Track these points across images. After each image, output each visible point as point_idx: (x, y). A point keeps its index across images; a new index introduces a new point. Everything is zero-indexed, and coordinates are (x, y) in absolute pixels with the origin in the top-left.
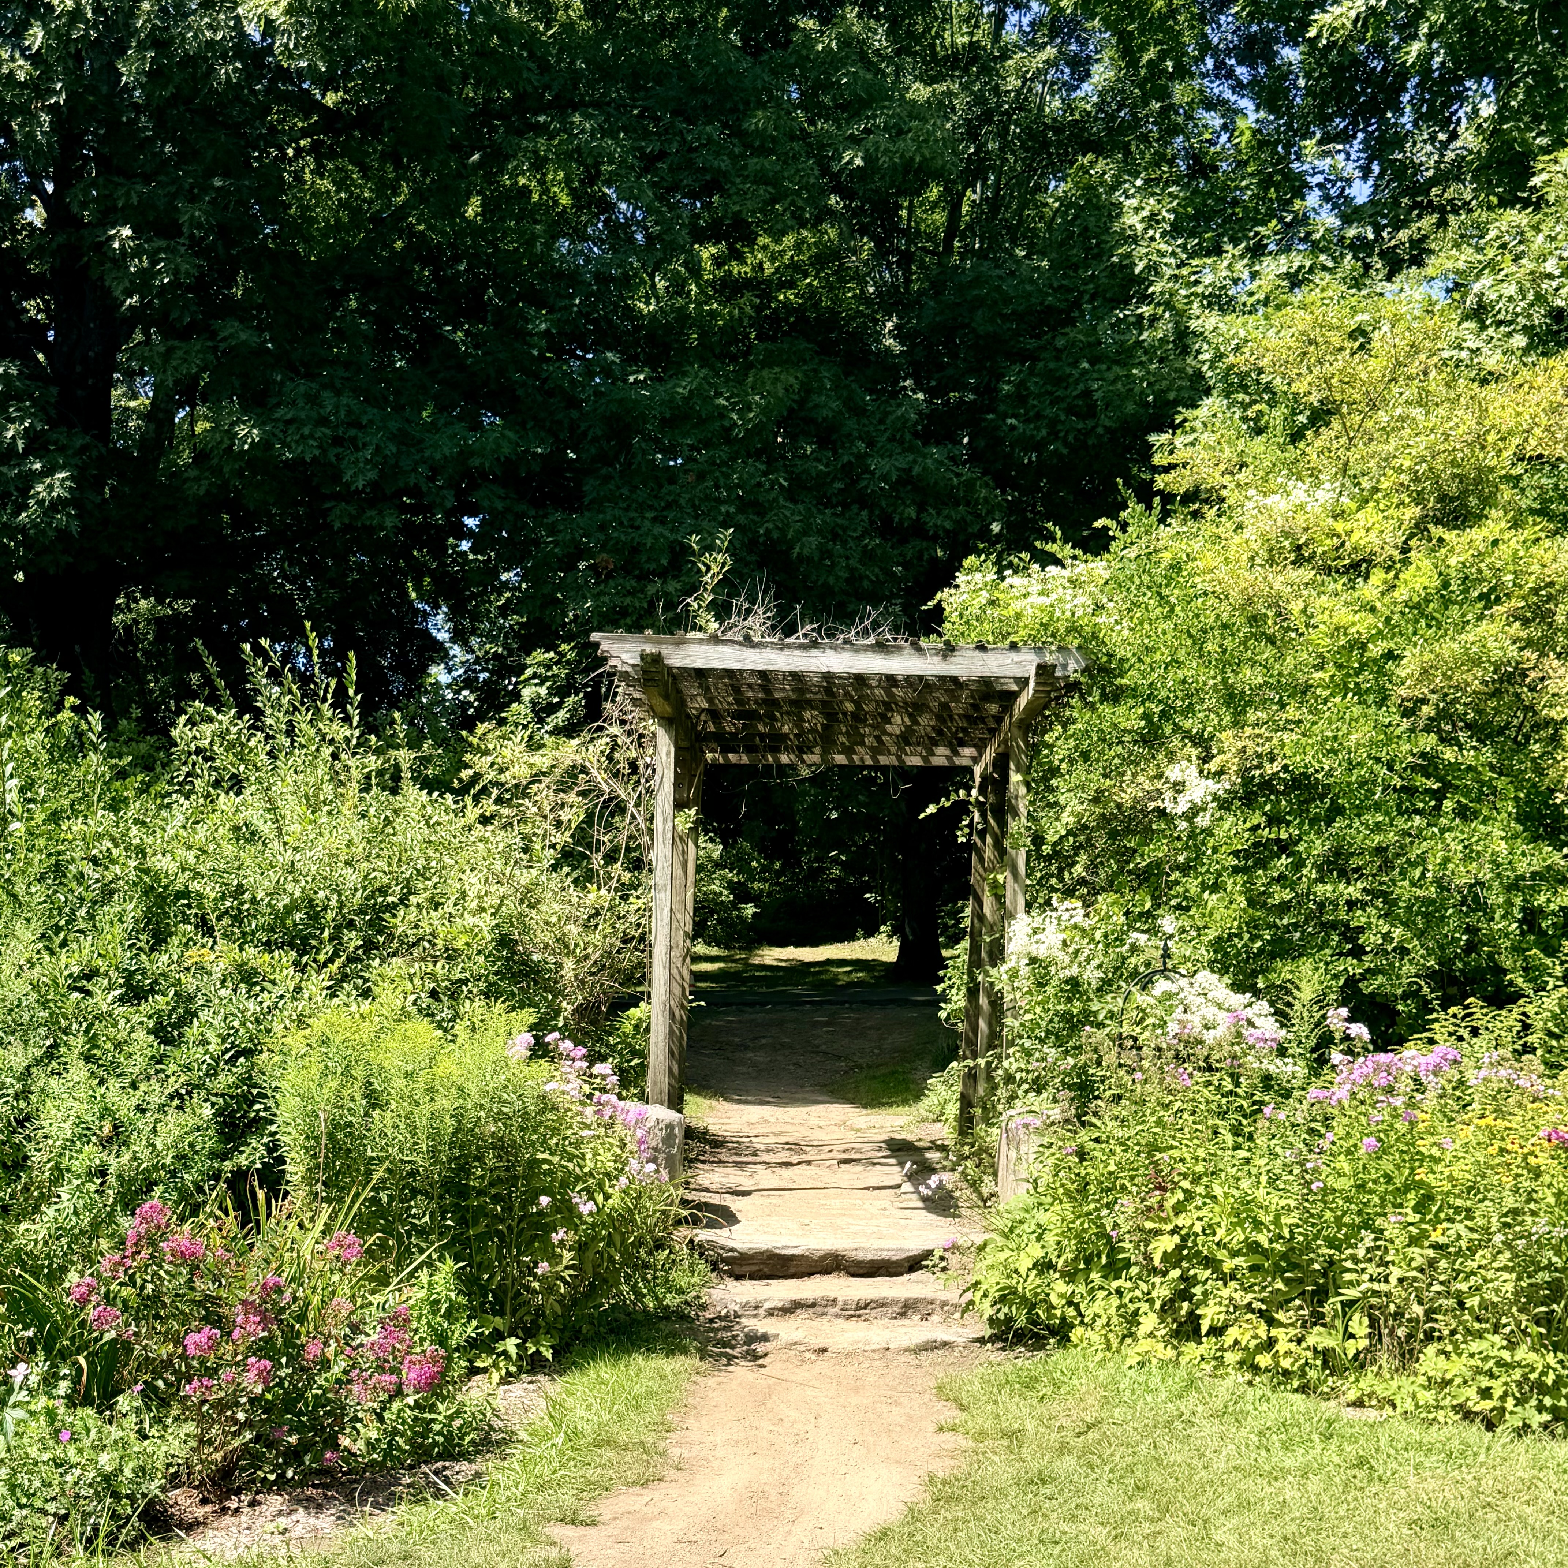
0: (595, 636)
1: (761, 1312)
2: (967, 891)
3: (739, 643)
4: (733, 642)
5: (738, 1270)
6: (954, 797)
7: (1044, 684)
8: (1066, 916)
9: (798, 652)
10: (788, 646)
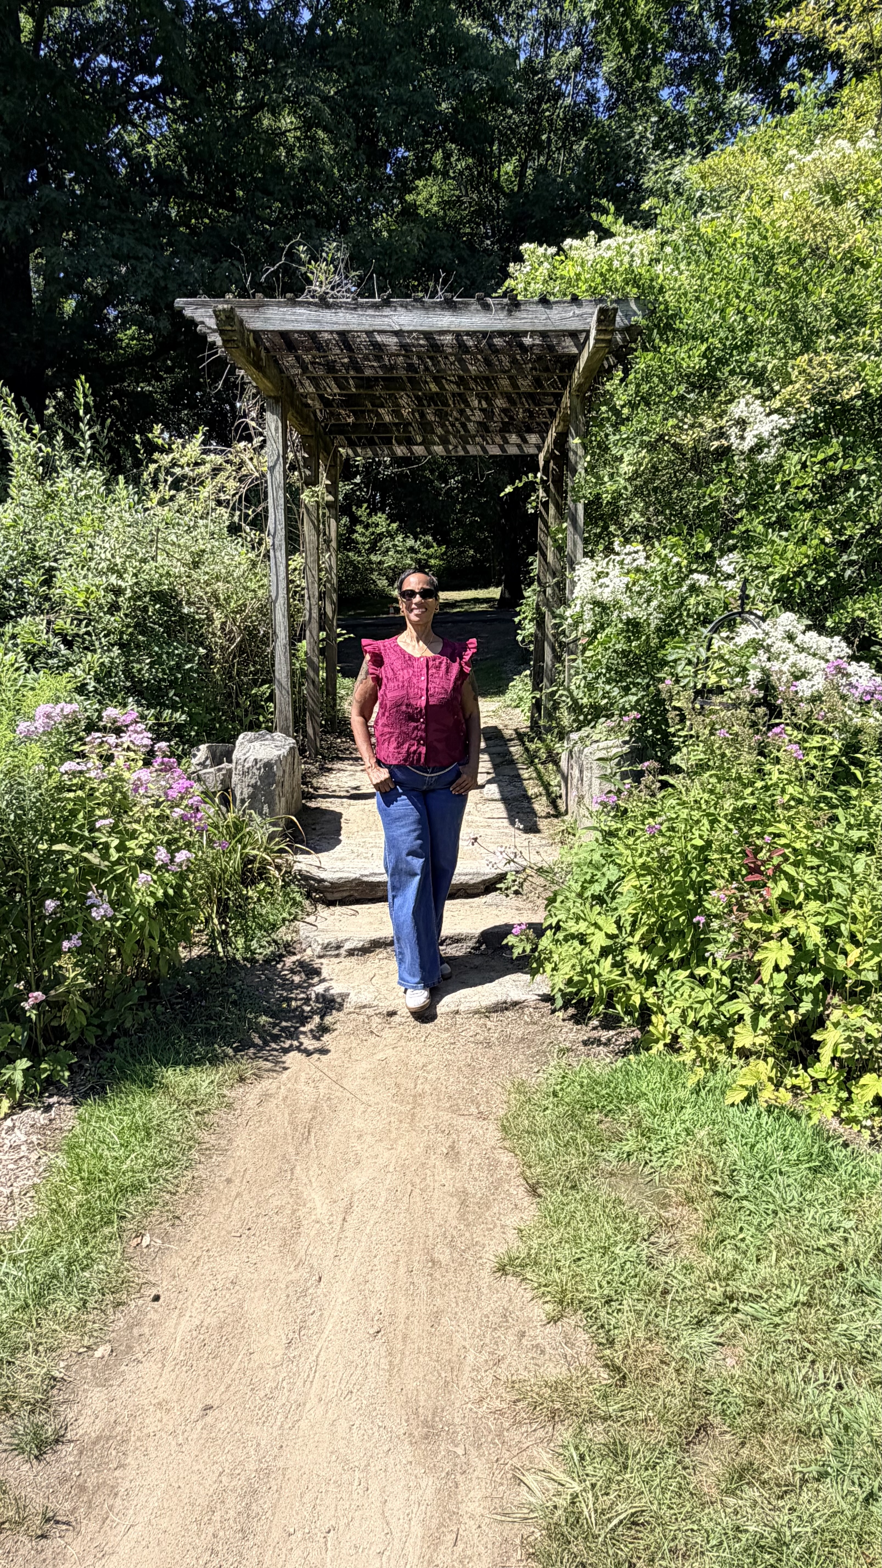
0: (179, 302)
1: (342, 951)
2: (534, 547)
3: (315, 304)
4: (309, 303)
5: (330, 897)
6: (524, 479)
7: (604, 332)
8: (628, 559)
9: (370, 312)
10: (362, 306)
